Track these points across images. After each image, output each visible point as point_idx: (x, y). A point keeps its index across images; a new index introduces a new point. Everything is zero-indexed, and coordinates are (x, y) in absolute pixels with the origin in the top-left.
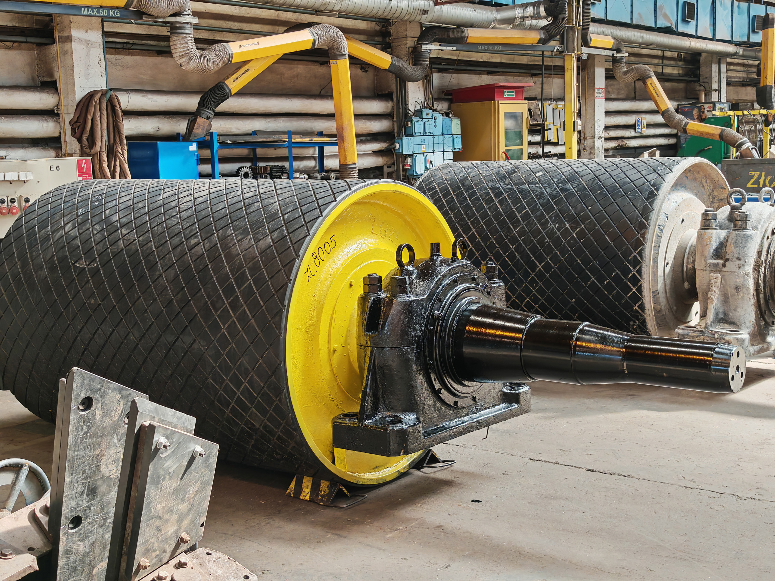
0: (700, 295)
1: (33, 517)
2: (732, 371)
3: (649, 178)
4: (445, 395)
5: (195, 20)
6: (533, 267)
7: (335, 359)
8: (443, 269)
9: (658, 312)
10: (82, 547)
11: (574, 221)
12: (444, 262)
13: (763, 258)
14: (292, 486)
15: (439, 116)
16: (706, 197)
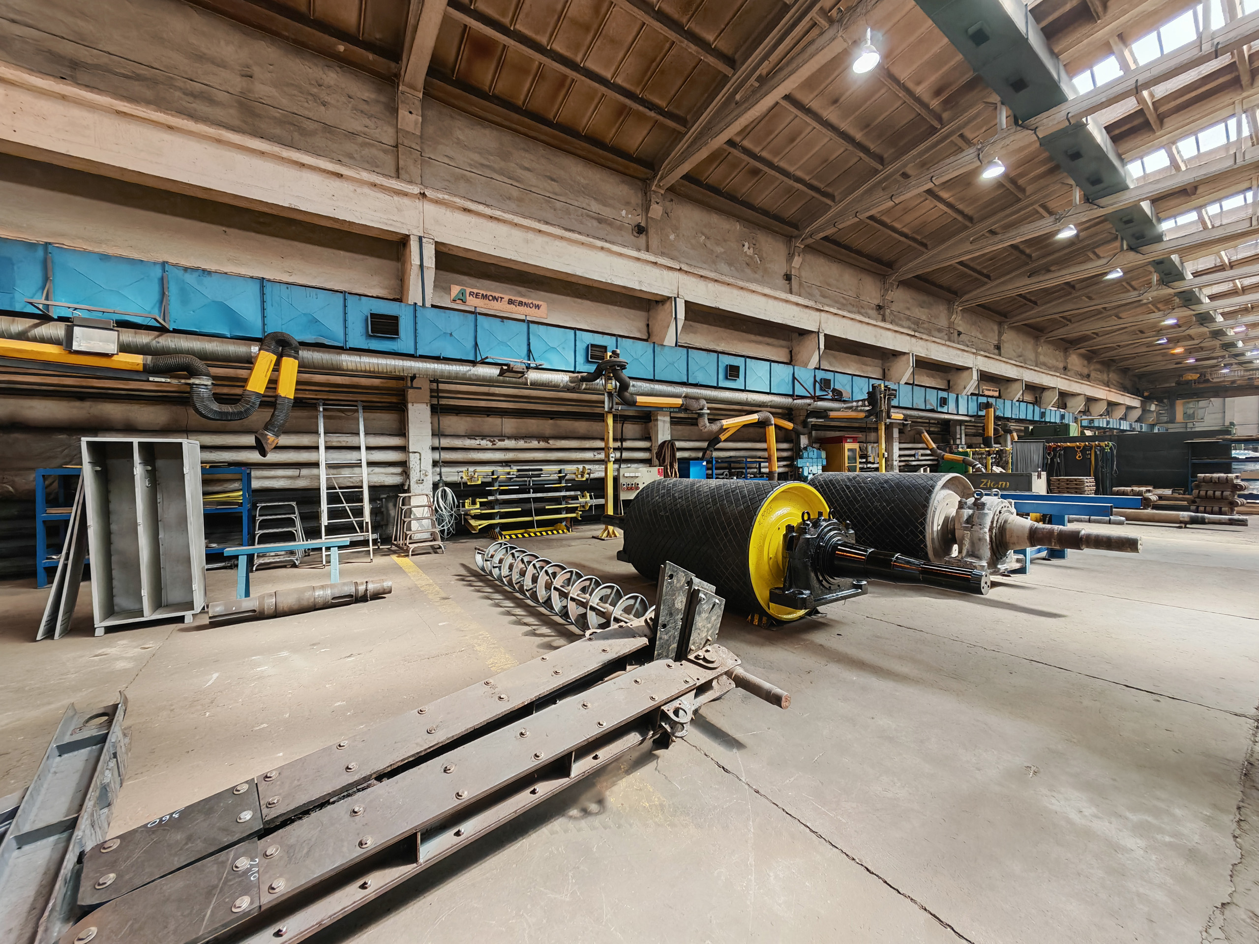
0: (958, 541)
1: (646, 621)
2: (983, 584)
3: (929, 483)
4: (824, 583)
5: (708, 411)
6: (867, 523)
7: (771, 562)
8: (824, 524)
9: (934, 549)
10: (666, 637)
11: (888, 504)
12: (825, 520)
13: (995, 525)
14: (750, 617)
15: (815, 450)
16: (959, 493)
